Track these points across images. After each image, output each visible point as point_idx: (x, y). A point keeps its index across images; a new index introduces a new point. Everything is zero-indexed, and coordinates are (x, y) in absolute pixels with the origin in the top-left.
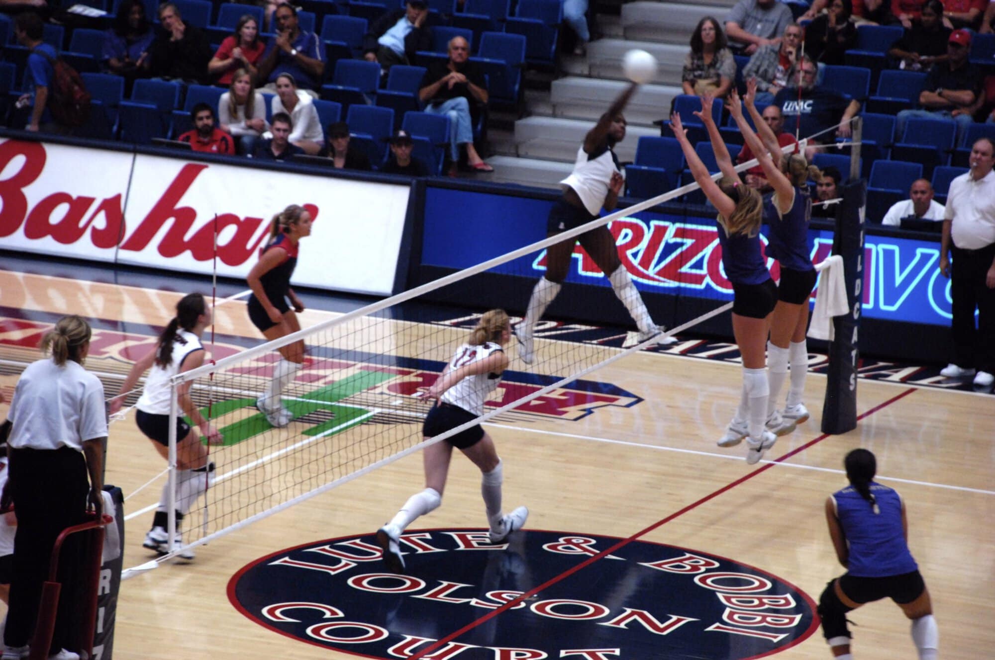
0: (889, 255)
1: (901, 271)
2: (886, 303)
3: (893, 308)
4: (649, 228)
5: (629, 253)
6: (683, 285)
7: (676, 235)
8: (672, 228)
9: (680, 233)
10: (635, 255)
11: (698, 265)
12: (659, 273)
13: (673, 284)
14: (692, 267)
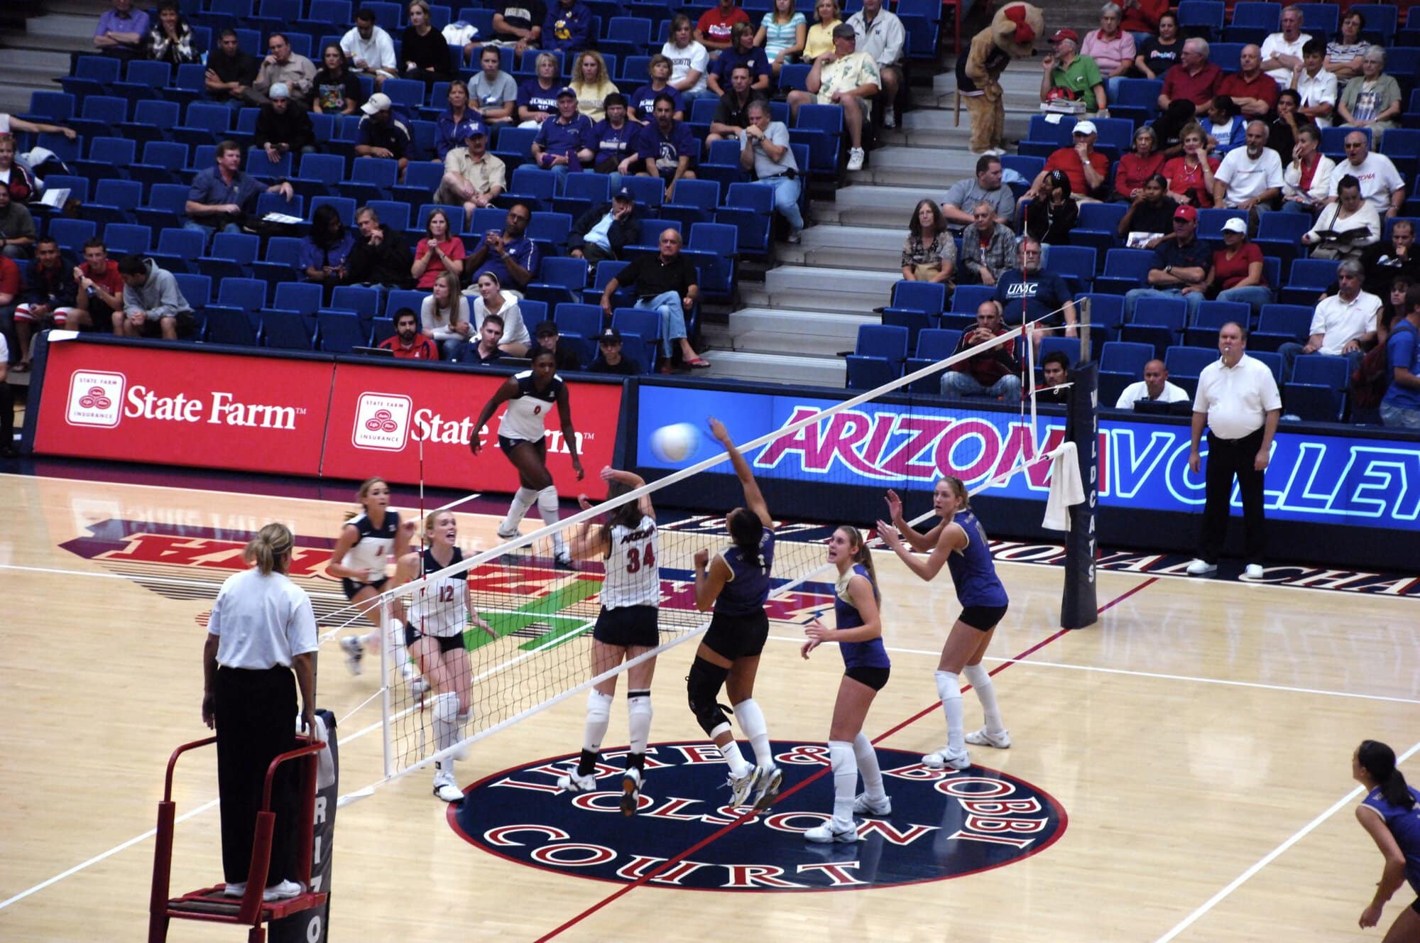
0: (1123, 440)
1: (1137, 458)
2: (1122, 491)
3: (1131, 495)
4: (874, 420)
5: (854, 447)
6: (911, 478)
7: (901, 427)
8: (897, 420)
9: (907, 424)
10: (860, 449)
11: (927, 457)
12: (885, 467)
13: (901, 478)
14: (919, 460)
